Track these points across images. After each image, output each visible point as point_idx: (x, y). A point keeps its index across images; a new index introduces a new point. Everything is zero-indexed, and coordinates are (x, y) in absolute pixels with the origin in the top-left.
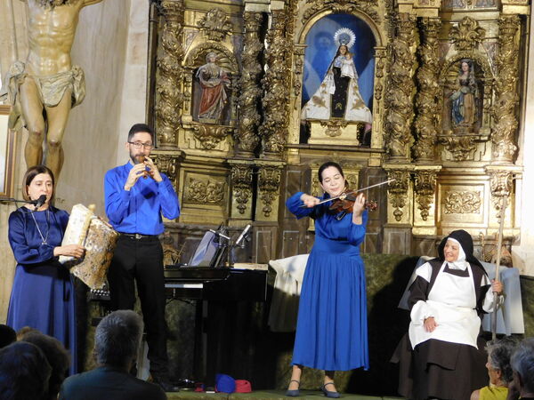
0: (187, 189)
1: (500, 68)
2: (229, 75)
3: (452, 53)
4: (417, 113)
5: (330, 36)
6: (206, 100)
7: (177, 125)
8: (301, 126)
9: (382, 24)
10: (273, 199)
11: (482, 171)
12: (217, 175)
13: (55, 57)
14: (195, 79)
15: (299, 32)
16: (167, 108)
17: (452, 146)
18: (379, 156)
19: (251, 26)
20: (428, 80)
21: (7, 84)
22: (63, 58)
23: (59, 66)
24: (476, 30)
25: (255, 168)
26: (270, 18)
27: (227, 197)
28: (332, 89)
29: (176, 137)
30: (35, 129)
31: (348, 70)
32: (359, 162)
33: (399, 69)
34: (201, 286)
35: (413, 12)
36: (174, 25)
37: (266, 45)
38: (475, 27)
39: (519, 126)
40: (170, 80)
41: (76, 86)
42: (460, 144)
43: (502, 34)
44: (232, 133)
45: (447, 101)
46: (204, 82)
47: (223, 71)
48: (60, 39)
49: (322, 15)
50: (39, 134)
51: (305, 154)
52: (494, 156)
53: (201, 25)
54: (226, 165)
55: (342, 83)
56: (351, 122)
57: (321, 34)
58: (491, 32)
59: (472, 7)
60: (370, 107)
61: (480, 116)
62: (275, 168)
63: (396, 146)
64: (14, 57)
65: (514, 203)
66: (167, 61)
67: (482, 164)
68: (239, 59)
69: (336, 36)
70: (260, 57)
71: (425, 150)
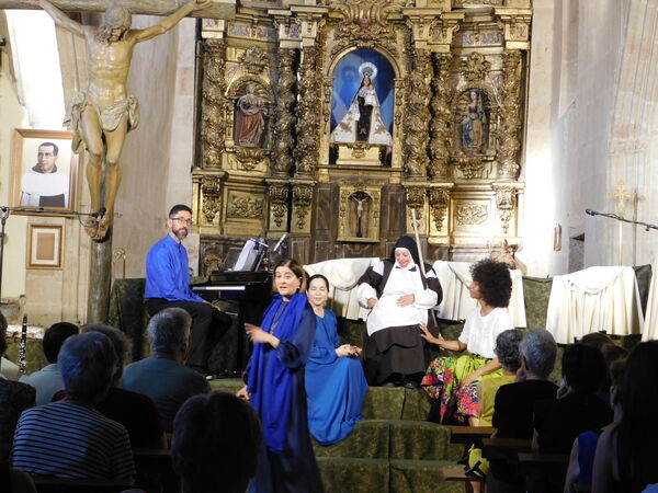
0: (230, 205)
1: (504, 96)
2: (267, 104)
3: (462, 84)
4: (432, 137)
5: (355, 70)
6: (245, 127)
7: (221, 148)
8: (331, 149)
9: (401, 59)
10: (306, 213)
11: (488, 187)
12: (256, 192)
13: (113, 88)
14: (237, 108)
15: (328, 66)
16: (212, 134)
17: (463, 165)
18: (399, 174)
19: (285, 60)
20: (441, 107)
21: (70, 110)
22: (120, 88)
23: (116, 95)
24: (483, 64)
25: (290, 186)
26: (302, 53)
27: (265, 213)
28: (357, 116)
29: (220, 159)
30: (95, 151)
31: (371, 99)
32: (381, 180)
33: (416, 98)
34: (243, 288)
35: (427, 48)
36: (217, 61)
37: (299, 78)
38: (482, 61)
39: (521, 147)
40: (215, 109)
41: (131, 113)
42: (470, 163)
43: (506, 67)
44: (269, 156)
45: (458, 125)
46: (244, 111)
47: (261, 101)
48: (116, 72)
49: (348, 51)
50: (99, 156)
51: (333, 174)
52: (499, 174)
53: (242, 60)
54: (264, 183)
55: (366, 111)
56: (374, 145)
57: (347, 68)
58: (496, 65)
59: (479, 44)
60: (391, 132)
61: (487, 139)
62: (309, 185)
63: (413, 166)
64: (76, 89)
65: (517, 216)
66: (212, 92)
67: (489, 181)
68: (275, 90)
69: (360, 69)
70: (294, 88)
71: (439, 169)
